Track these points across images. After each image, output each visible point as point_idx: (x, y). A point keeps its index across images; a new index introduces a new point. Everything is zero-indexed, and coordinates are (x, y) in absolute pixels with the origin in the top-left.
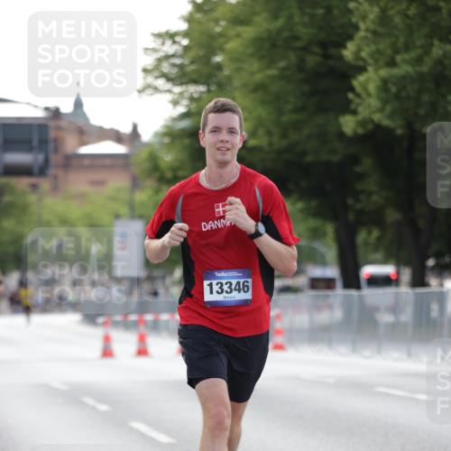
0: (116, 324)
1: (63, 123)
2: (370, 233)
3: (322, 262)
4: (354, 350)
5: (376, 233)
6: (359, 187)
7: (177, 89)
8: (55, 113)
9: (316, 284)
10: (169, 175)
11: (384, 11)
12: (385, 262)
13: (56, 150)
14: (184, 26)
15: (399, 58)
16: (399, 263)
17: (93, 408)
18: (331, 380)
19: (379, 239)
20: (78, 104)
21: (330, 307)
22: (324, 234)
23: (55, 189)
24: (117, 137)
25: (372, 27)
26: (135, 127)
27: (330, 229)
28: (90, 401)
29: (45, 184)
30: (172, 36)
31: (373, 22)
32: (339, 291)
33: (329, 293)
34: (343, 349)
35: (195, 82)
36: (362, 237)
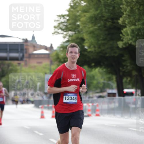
0: (45, 108)
1: (29, 44)
2: (127, 79)
3: (112, 88)
4: (122, 116)
5: (129, 79)
6: (124, 64)
7: (65, 33)
8: (26, 41)
9: (110, 95)
10: (62, 60)
11: (132, 8)
12: (132, 88)
13: (26, 52)
14: (67, 13)
15: (137, 23)
16: (137, 88)
17: (38, 135)
18: (115, 126)
19: (130, 81)
20: (33, 38)
21: (114, 102)
22: (112, 79)
23: (26, 65)
24: (46, 48)
25: (128, 14)
26: (51, 45)
27: (114, 77)
28: (37, 132)
29: (22, 63)
30: (63, 16)
31: (128, 12)
32: (117, 97)
33: (114, 98)
34: (118, 116)
35: (71, 30)
36: (124, 80)
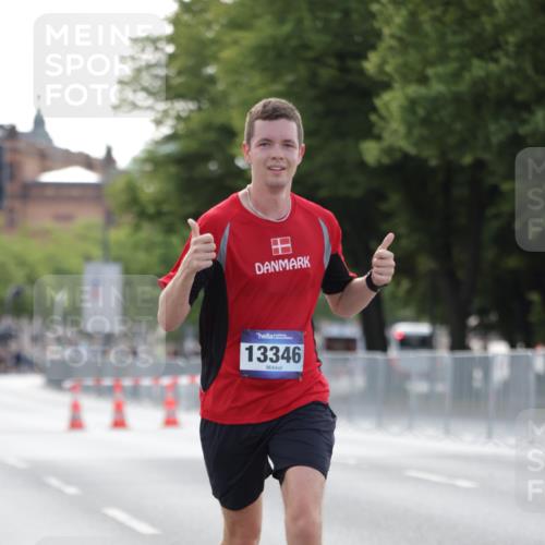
0: (87, 390)
1: (21, 145)
4: (380, 425)
5: (405, 285)
7: (162, 106)
8: (11, 133)
9: (333, 344)
10: (151, 210)
11: (413, 15)
12: (416, 319)
13: (12, 177)
14: (169, 30)
15: (430, 72)
16: (434, 321)
17: (60, 492)
19: (410, 292)
20: (39, 122)
21: (350, 373)
23: (11, 224)
24: (87, 162)
26: (109, 151)
28: (54, 482)
30: (153, 41)
31: (400, 27)
32: (361, 354)
33: (348, 355)
36: (388, 289)
